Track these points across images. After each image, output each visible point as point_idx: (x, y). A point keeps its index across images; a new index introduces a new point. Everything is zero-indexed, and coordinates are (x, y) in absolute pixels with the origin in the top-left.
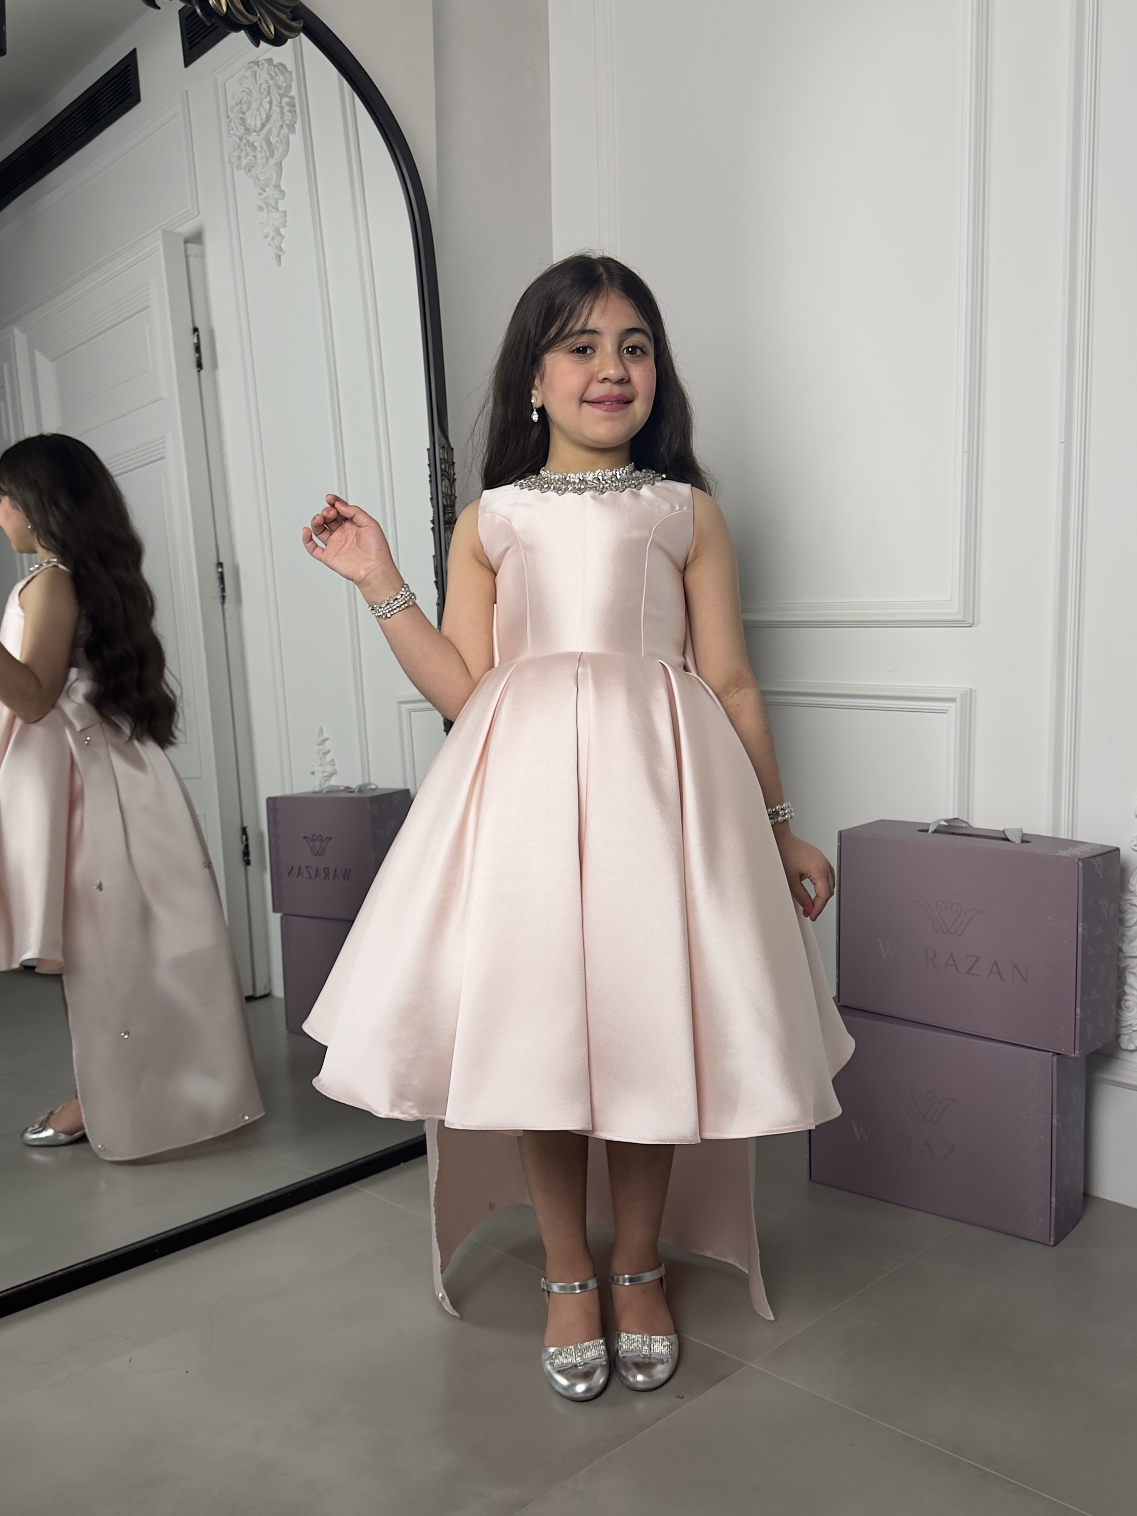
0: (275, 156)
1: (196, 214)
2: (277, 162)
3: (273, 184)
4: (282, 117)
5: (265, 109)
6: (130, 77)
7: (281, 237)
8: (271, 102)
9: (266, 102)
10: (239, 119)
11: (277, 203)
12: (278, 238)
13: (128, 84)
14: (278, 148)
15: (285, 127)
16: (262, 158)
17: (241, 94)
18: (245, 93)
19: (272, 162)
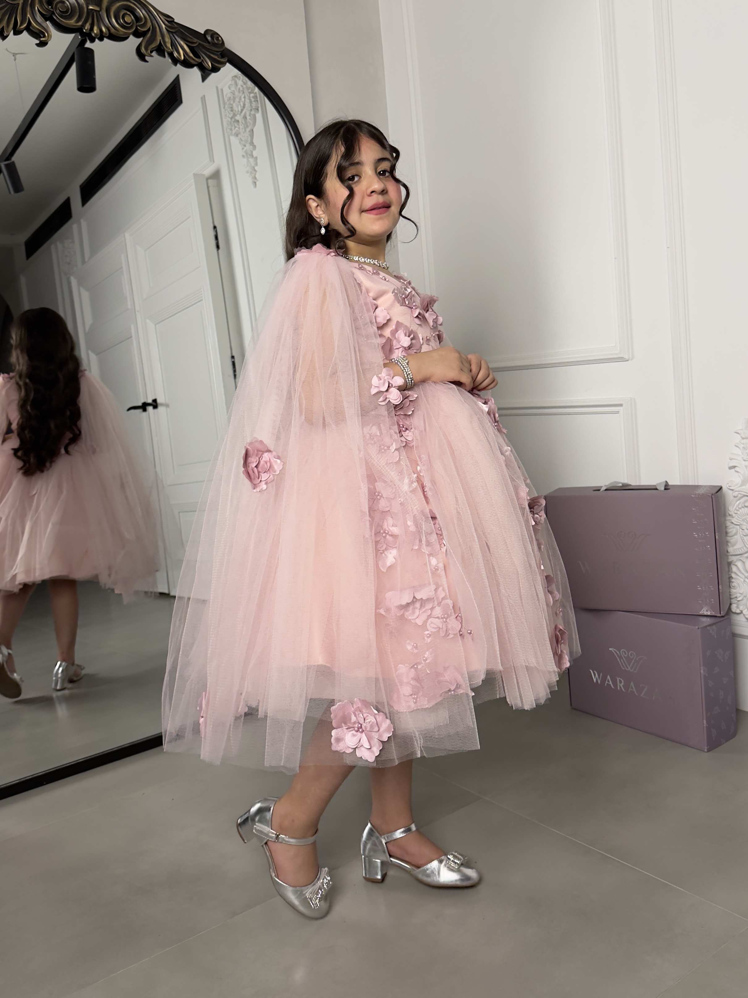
0: (250, 127)
1: (214, 163)
2: (251, 130)
3: (249, 142)
4: (251, 106)
5: (242, 101)
6: (177, 91)
7: (255, 172)
8: (245, 97)
9: (242, 97)
10: (230, 108)
11: (252, 153)
13: (176, 94)
15: (253, 110)
16: (242, 129)
17: (230, 94)
19: (248, 130)
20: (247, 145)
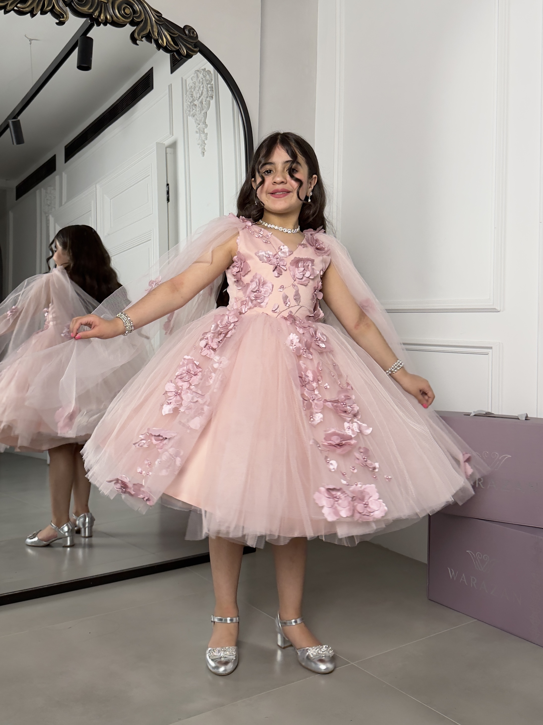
1: (173, 136)
2: (205, 112)
3: (202, 122)
4: (207, 93)
5: (201, 90)
6: (150, 79)
7: (205, 144)
8: (203, 87)
10: (190, 95)
11: (204, 130)
13: (149, 82)
15: (209, 98)
16: (199, 111)
17: (192, 84)
20: (200, 124)
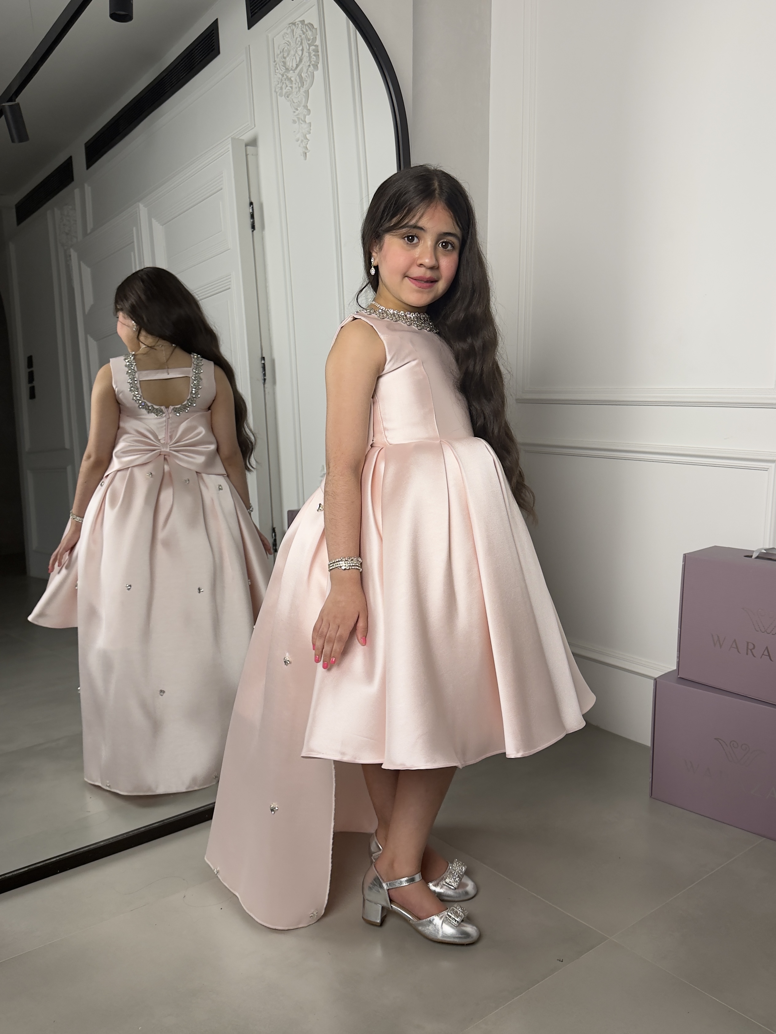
0: (305, 87)
1: (253, 127)
2: (305, 90)
3: (302, 105)
4: (310, 60)
5: (299, 56)
6: (213, 38)
7: (308, 140)
8: (302, 50)
9: (299, 50)
10: (281, 62)
11: (305, 118)
12: (305, 140)
13: (212, 42)
14: (307, 81)
15: (311, 66)
16: (296, 87)
17: (284, 45)
18: (287, 45)
19: (302, 90)
20: (298, 109)
